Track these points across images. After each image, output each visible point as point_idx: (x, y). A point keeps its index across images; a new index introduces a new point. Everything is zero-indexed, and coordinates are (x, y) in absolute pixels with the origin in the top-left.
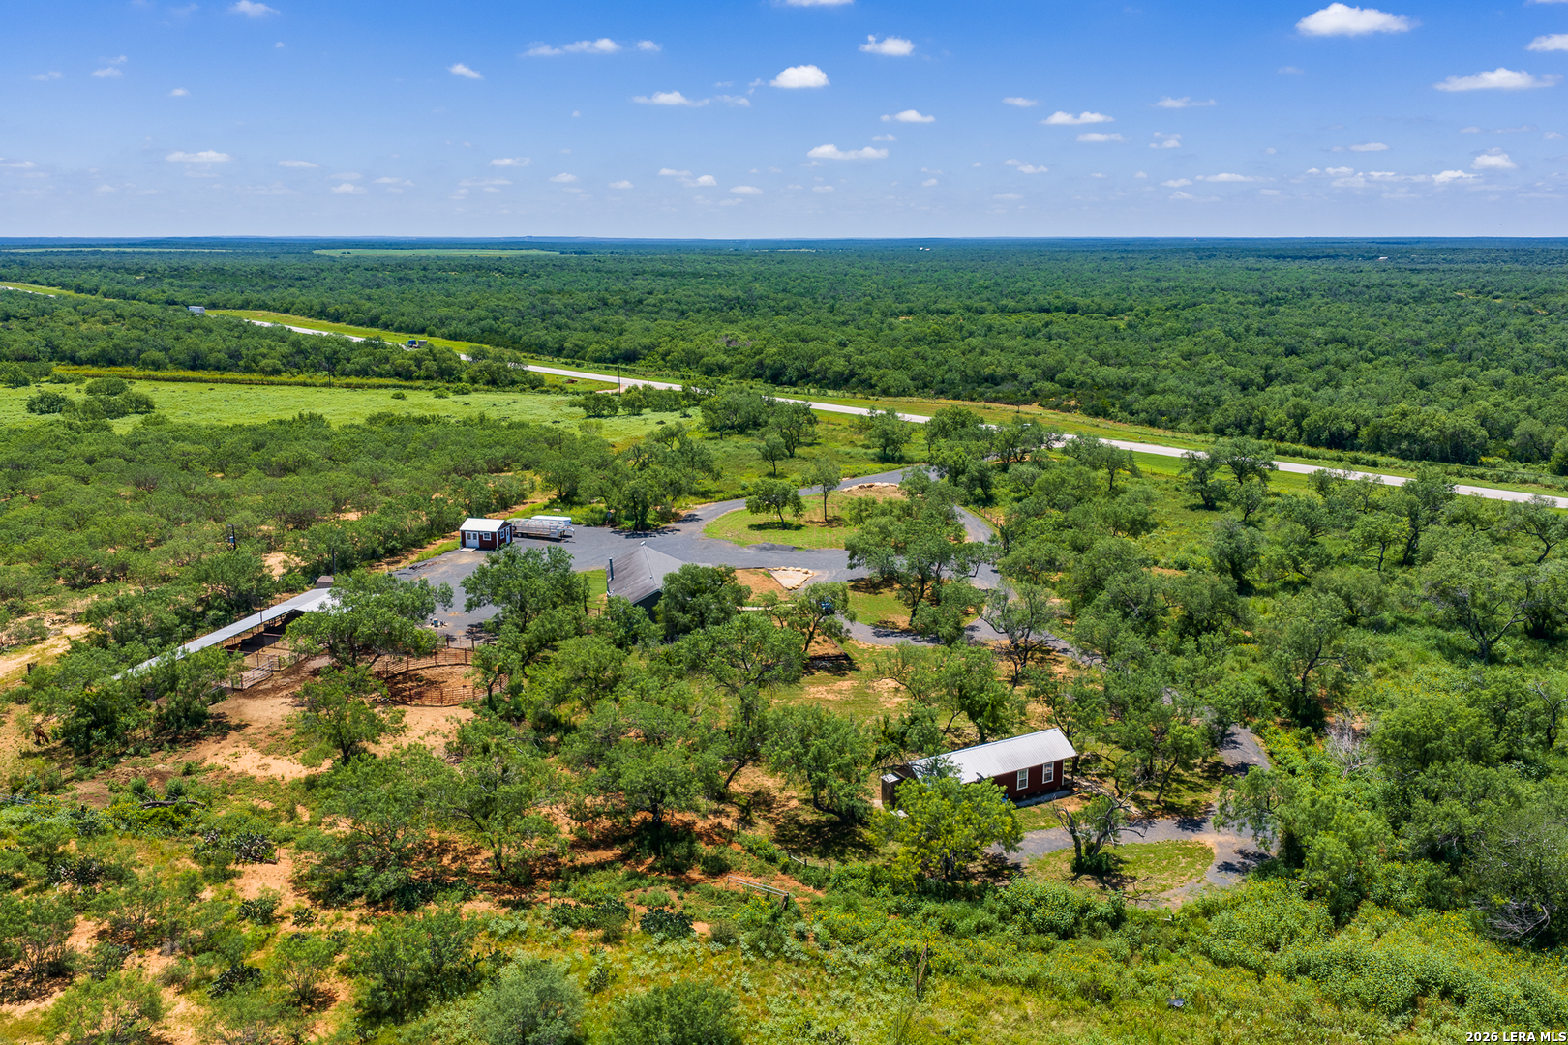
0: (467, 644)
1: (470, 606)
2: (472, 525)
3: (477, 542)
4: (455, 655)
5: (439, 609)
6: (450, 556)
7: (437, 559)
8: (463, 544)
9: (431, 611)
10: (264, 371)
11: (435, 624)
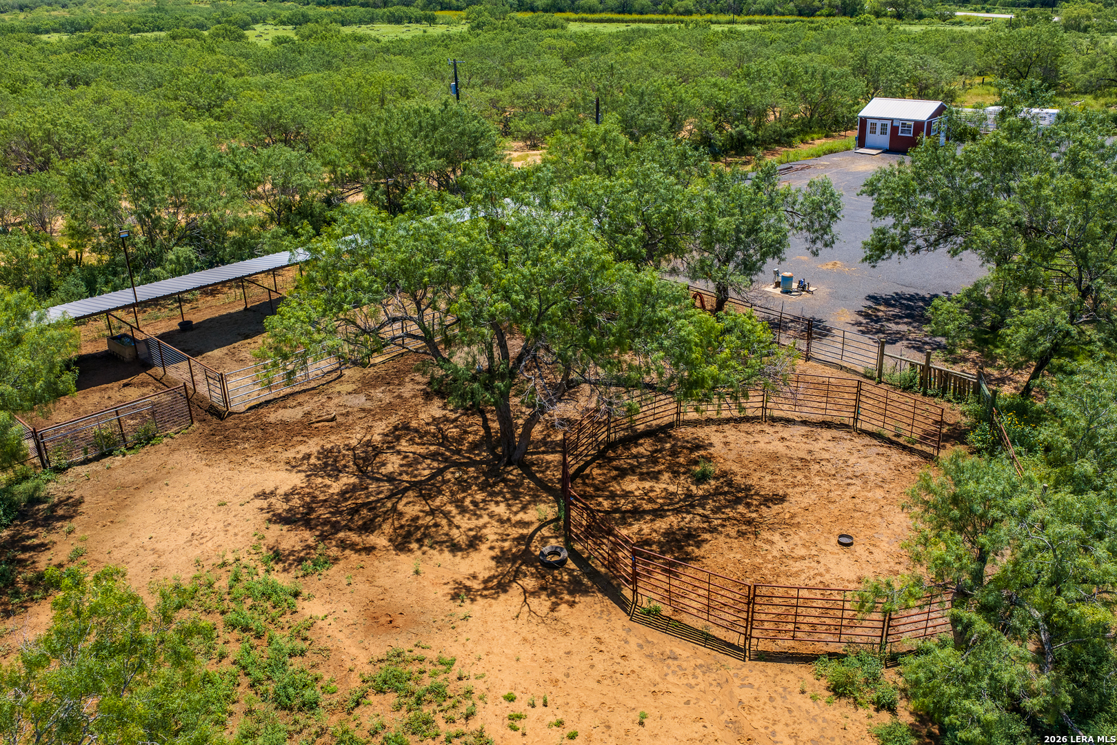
0: (863, 354)
1: (880, 249)
2: (879, 108)
3: (885, 140)
4: (827, 390)
5: (797, 248)
6: (835, 158)
7: (812, 162)
8: (861, 142)
9: (775, 249)
10: (677, 12)
11: (784, 284)
